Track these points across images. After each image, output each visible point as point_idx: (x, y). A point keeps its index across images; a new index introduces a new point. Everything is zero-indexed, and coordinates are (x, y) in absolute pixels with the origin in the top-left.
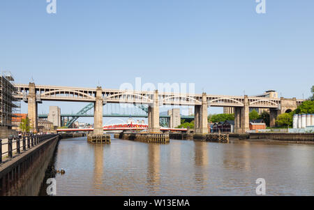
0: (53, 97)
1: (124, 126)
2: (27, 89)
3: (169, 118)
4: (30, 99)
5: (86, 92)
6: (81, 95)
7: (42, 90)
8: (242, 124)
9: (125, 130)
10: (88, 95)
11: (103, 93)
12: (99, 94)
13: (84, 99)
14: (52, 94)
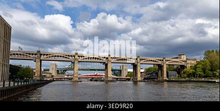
0: (50, 59)
1: (92, 75)
2: (36, 54)
3: (121, 71)
4: (37, 60)
5: (69, 56)
6: (66, 58)
7: (44, 55)
8: (162, 75)
9: (93, 78)
10: (70, 58)
11: (79, 56)
12: (77, 57)
13: (68, 60)
14: (49, 57)
